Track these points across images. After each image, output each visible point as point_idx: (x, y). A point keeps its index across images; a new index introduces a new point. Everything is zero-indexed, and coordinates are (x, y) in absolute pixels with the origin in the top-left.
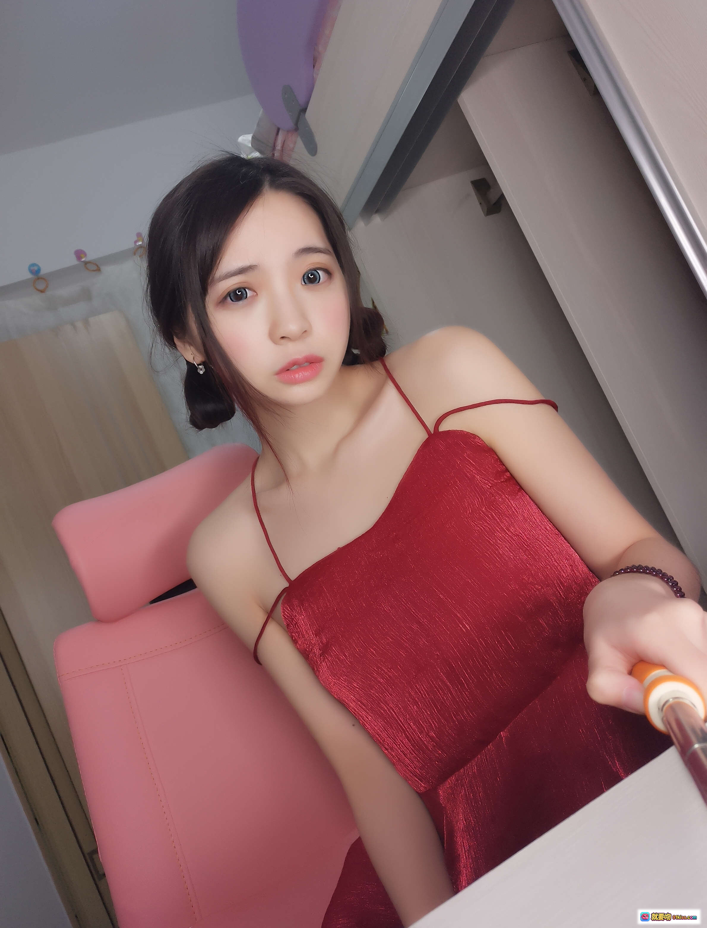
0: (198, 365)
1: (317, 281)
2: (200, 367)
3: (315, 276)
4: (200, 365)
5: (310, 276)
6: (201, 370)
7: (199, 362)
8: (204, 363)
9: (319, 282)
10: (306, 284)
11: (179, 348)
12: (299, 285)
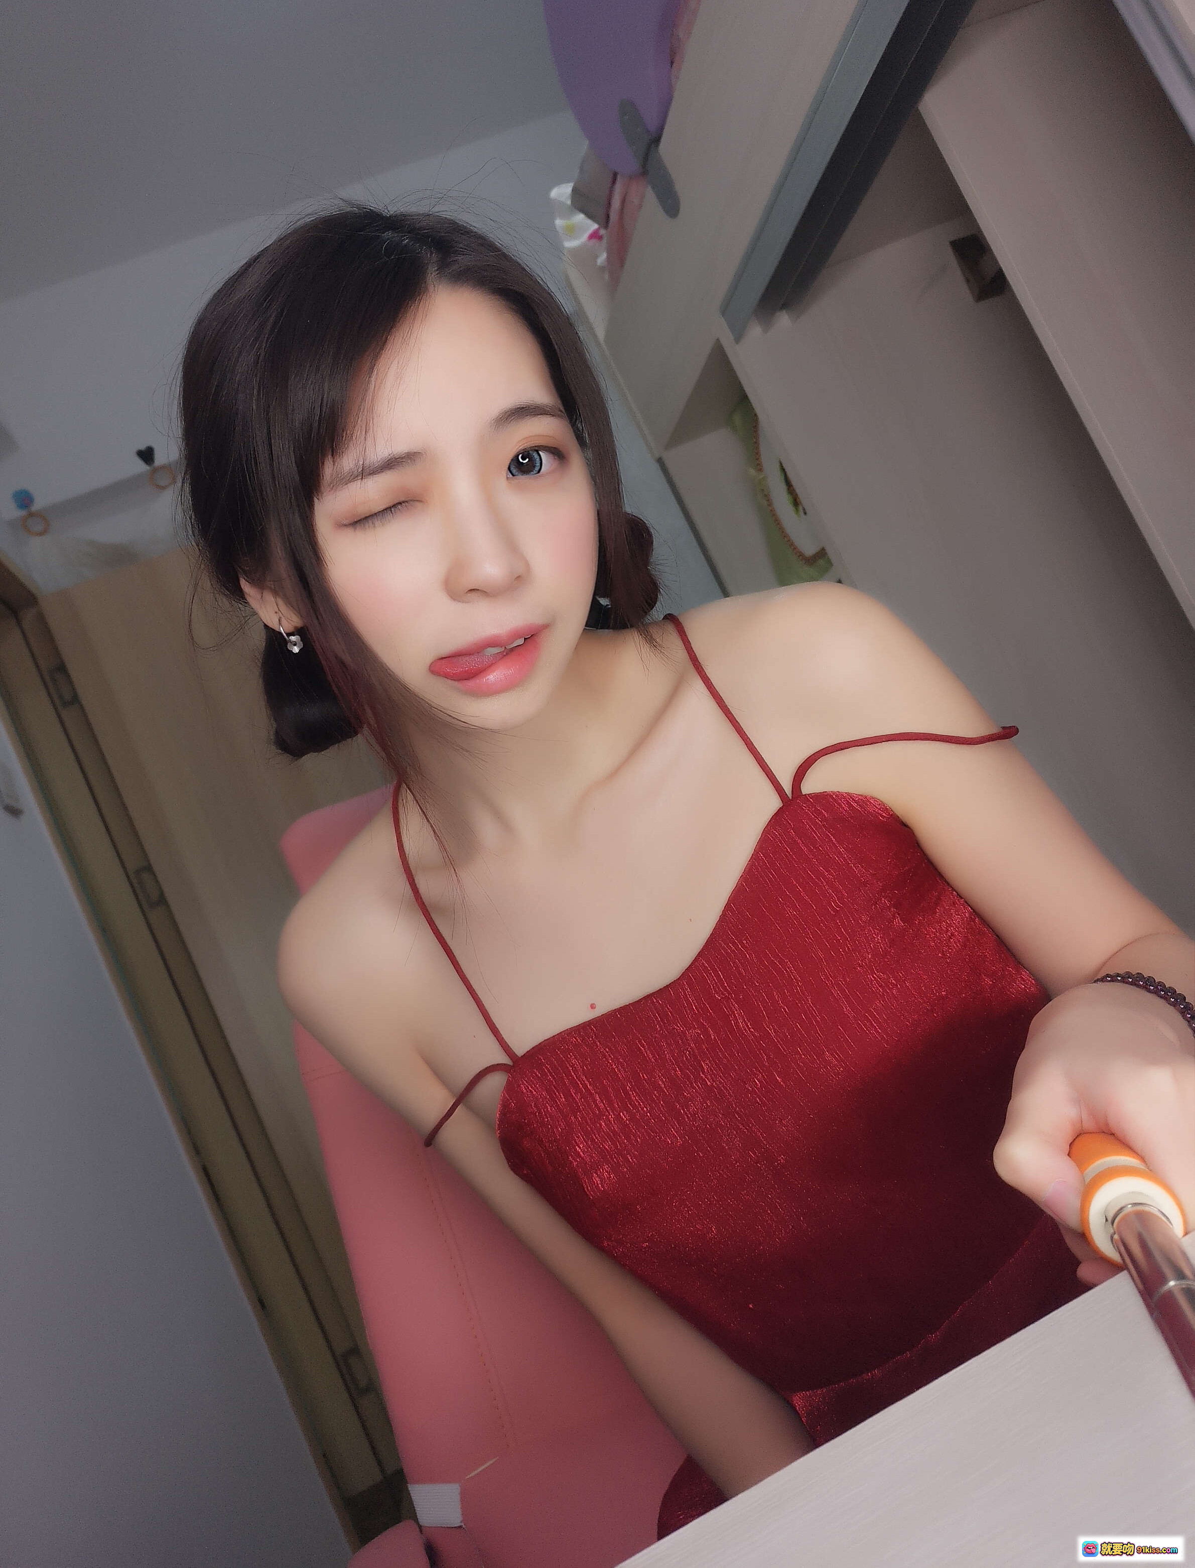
0: (289, 635)
1: (537, 469)
2: (293, 638)
3: (531, 459)
4: (292, 634)
5: (521, 460)
6: (295, 645)
7: (290, 629)
8: (300, 631)
9: (539, 471)
10: (513, 475)
11: (249, 599)
12: (501, 479)
